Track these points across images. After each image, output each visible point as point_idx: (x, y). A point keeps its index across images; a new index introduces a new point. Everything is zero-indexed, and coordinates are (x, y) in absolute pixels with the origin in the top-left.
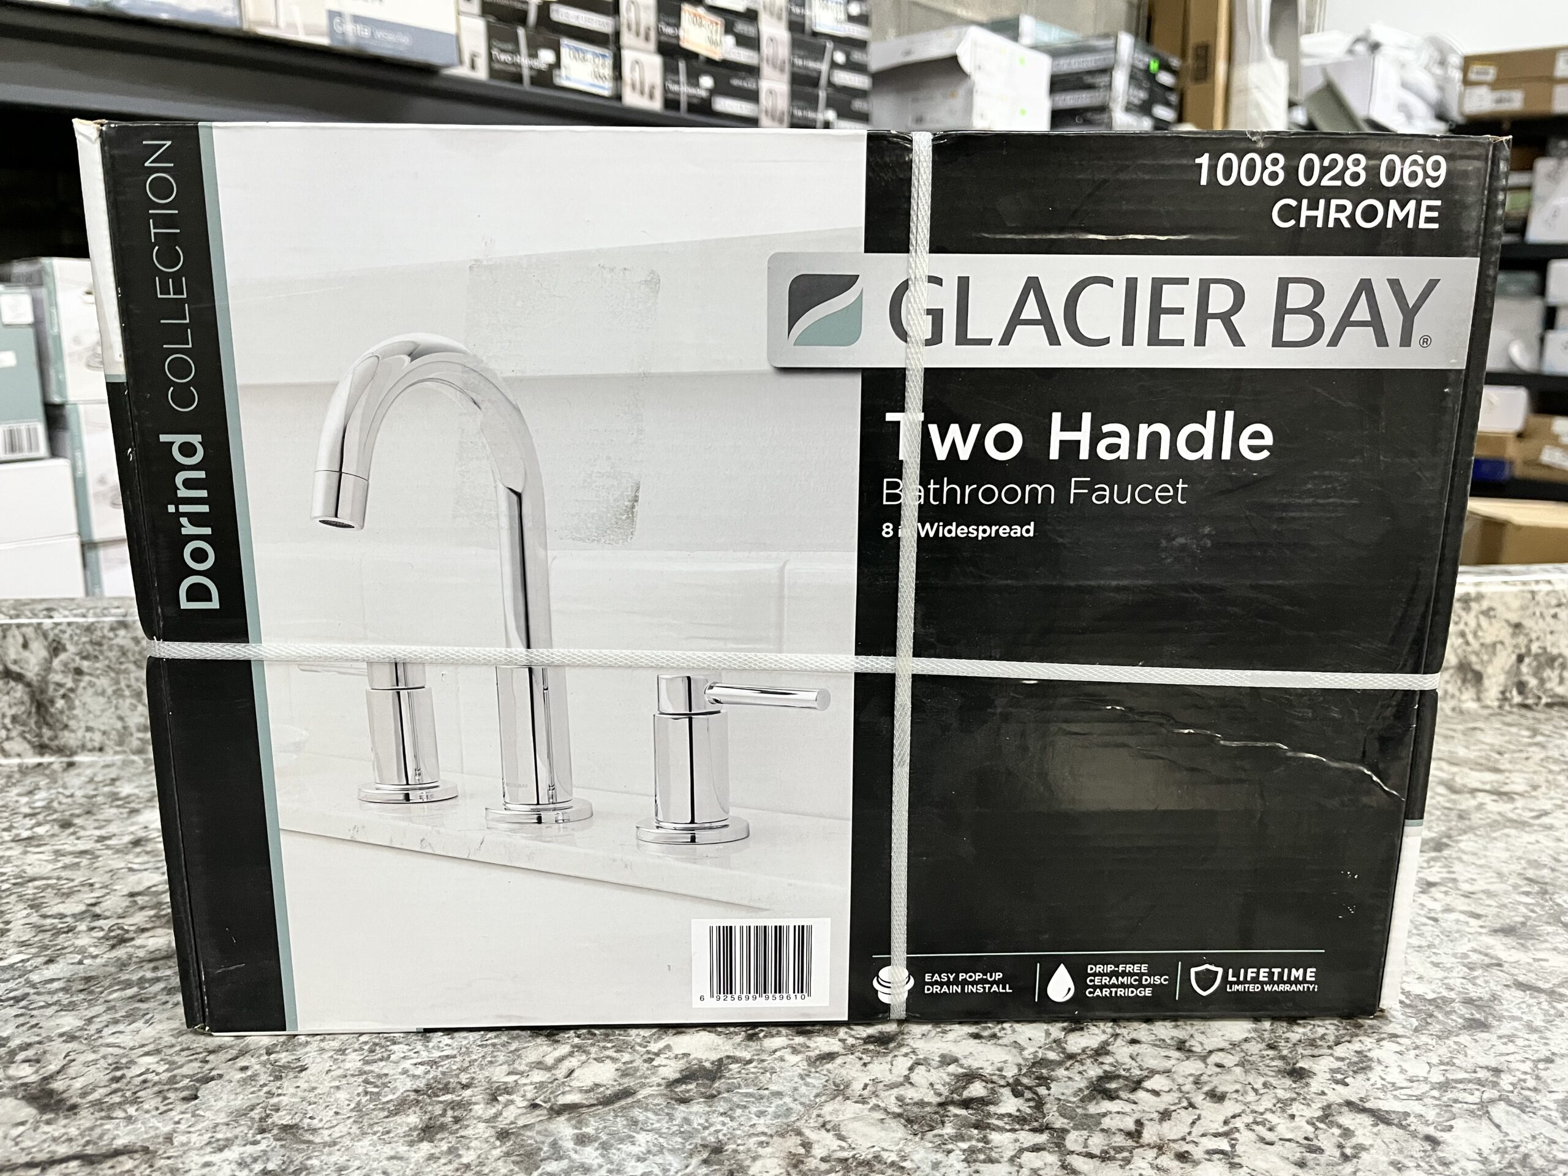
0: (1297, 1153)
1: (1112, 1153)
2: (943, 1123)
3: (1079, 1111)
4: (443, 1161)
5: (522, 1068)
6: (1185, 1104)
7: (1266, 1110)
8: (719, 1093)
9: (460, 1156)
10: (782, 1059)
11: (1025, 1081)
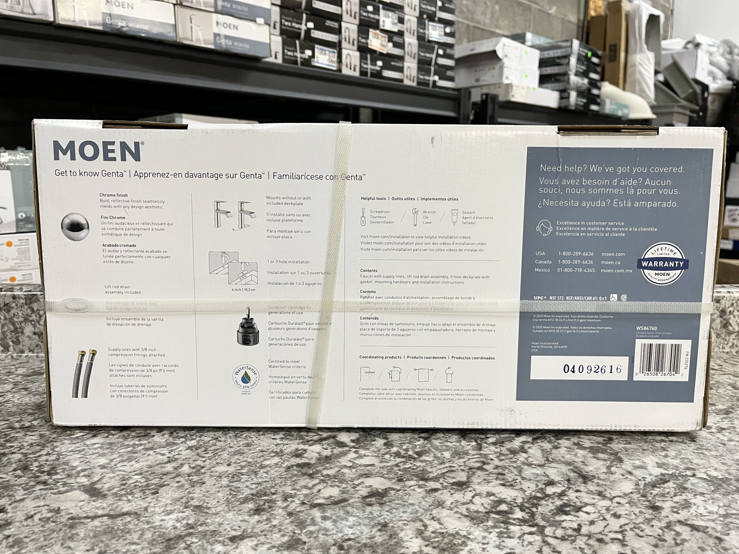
0: (654, 541)
1: (567, 537)
2: (488, 520)
3: (551, 519)
4: (264, 523)
5: (297, 488)
6: (602, 518)
7: (640, 523)
8: (386, 502)
9: (271, 522)
10: (414, 490)
11: (526, 505)
